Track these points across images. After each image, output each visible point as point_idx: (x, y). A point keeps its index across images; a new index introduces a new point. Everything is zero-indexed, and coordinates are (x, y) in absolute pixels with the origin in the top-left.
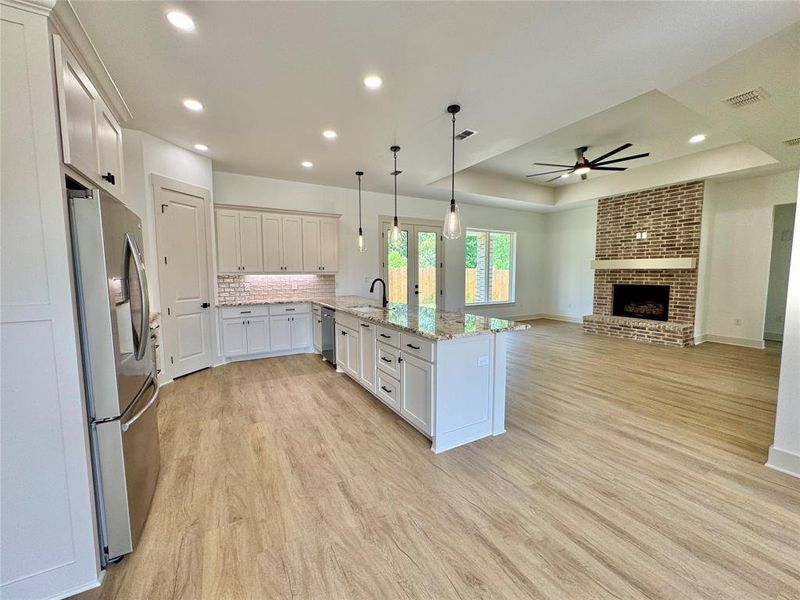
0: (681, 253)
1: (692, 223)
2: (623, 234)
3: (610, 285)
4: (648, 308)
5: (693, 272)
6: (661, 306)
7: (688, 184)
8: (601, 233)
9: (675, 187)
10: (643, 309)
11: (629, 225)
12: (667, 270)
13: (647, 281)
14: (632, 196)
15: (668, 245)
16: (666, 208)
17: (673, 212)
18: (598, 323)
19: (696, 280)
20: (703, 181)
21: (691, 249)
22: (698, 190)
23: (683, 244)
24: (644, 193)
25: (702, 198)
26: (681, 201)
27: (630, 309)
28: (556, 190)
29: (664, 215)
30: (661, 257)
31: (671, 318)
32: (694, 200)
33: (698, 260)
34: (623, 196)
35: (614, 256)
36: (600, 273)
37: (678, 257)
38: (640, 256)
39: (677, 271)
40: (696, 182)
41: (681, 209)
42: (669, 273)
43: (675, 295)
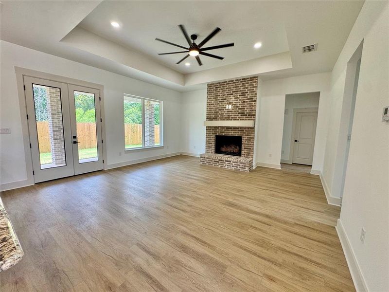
0: (247, 117)
1: (252, 101)
2: (220, 105)
3: (214, 136)
4: (232, 149)
5: (252, 129)
6: (238, 147)
7: (251, 78)
8: (209, 104)
9: (245, 79)
10: (229, 149)
11: (223, 100)
12: (241, 128)
13: (231, 133)
14: (224, 83)
15: (241, 113)
16: (240, 91)
17: (243, 94)
18: (208, 158)
19: (254, 133)
20: (257, 77)
21: (251, 116)
22: (255, 82)
23: (248, 113)
24: (230, 82)
25: (257, 87)
26: (248, 88)
27: (223, 149)
28: (185, 75)
29: (240, 96)
30: (238, 120)
31: (243, 154)
32: (253, 87)
33: (255, 122)
34: (220, 83)
35: (216, 119)
36: (209, 128)
37: (246, 120)
38: (228, 118)
39: (245, 128)
40: (255, 77)
41: (247, 92)
42: (241, 129)
43: (244, 142)
